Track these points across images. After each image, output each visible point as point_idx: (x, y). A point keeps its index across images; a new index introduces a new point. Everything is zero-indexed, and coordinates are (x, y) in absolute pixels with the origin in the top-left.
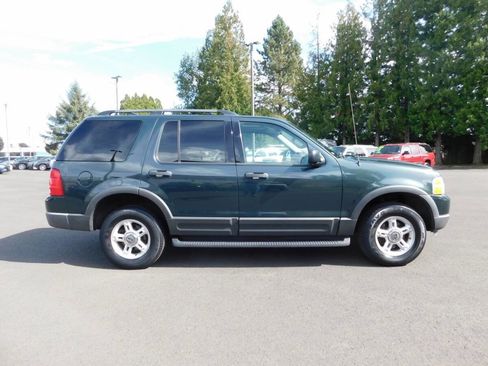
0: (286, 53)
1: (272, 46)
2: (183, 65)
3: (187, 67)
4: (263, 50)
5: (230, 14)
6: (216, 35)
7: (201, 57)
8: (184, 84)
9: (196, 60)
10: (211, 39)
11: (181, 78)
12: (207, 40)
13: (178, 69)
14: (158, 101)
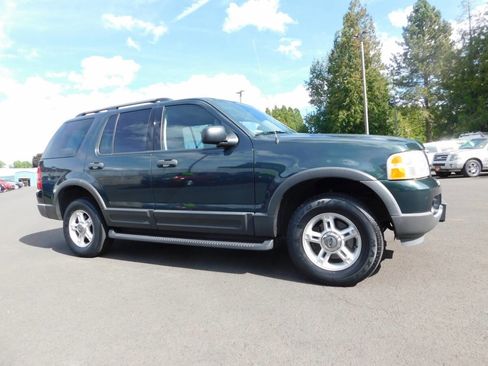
0: (433, 38)
1: (413, 33)
2: (313, 72)
3: (316, 73)
4: (403, 40)
5: (356, 10)
6: (344, 34)
7: (330, 60)
8: (315, 90)
9: (325, 64)
10: (339, 40)
11: (311, 84)
12: (335, 41)
13: (308, 76)
14: (297, 110)
